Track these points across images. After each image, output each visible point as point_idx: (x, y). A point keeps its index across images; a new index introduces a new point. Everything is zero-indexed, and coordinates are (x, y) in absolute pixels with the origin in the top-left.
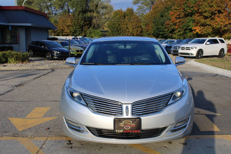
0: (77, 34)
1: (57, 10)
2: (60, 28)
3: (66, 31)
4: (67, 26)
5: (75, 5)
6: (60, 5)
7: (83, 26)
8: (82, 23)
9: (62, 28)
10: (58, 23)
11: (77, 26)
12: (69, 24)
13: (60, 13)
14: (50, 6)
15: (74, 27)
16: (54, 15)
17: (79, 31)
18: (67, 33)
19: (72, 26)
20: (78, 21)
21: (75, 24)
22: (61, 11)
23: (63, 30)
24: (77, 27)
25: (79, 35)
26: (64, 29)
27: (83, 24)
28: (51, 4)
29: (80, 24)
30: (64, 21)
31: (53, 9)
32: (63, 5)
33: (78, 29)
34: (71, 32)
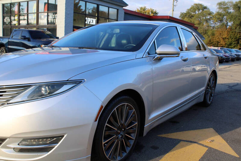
0: (232, 46)
1: (215, 23)
2: (216, 39)
3: (221, 43)
4: (223, 38)
5: (234, 18)
6: (218, 19)
7: (239, 39)
8: (238, 36)
9: (218, 40)
10: (215, 35)
11: (233, 38)
12: (225, 36)
13: (217, 26)
14: (209, 19)
15: (230, 40)
16: (212, 28)
17: (235, 44)
18: (222, 45)
19: (228, 39)
20: (235, 34)
21: (231, 37)
22: (219, 24)
23: (218, 42)
24: (232, 40)
25: (234, 47)
26: (220, 41)
27: (240, 37)
28: (210, 17)
29: (236, 37)
30: (220, 34)
31: (212, 23)
32: (222, 18)
33: (234, 42)
34: (226, 44)
